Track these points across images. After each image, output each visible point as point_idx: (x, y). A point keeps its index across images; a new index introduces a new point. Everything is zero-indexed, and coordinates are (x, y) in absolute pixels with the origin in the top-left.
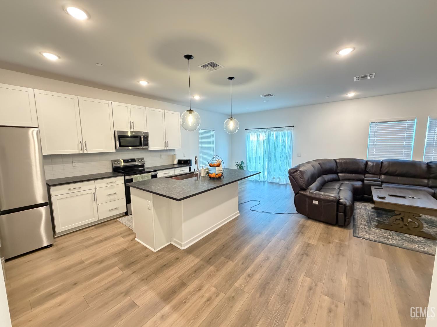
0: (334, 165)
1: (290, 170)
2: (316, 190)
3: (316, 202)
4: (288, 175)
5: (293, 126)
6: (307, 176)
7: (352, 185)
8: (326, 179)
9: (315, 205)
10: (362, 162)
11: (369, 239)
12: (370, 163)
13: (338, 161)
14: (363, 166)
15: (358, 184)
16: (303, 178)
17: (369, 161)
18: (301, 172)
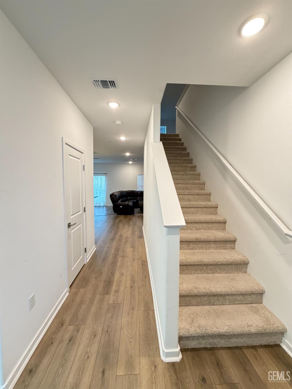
0: (126, 193)
1: (110, 195)
2: (121, 202)
3: (121, 207)
4: (110, 197)
5: (106, 174)
6: (117, 197)
7: (133, 201)
8: (123, 200)
9: (121, 208)
10: (136, 192)
11: (138, 216)
12: (139, 192)
13: (127, 192)
14: (136, 193)
15: (135, 201)
16: (116, 198)
17: (138, 191)
18: (115, 195)
